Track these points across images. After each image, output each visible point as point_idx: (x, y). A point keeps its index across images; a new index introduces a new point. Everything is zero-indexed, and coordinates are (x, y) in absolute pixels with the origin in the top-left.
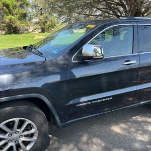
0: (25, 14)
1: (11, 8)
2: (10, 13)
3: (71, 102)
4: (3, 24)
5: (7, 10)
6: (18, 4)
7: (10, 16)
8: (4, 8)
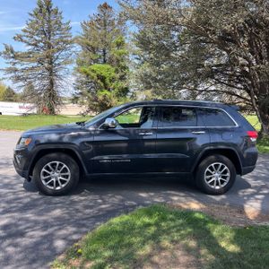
0: (126, 88)
1: (107, 81)
2: (106, 87)
3: (96, 158)
4: (95, 103)
5: (102, 85)
6: (118, 76)
7: (106, 92)
8: (99, 81)
